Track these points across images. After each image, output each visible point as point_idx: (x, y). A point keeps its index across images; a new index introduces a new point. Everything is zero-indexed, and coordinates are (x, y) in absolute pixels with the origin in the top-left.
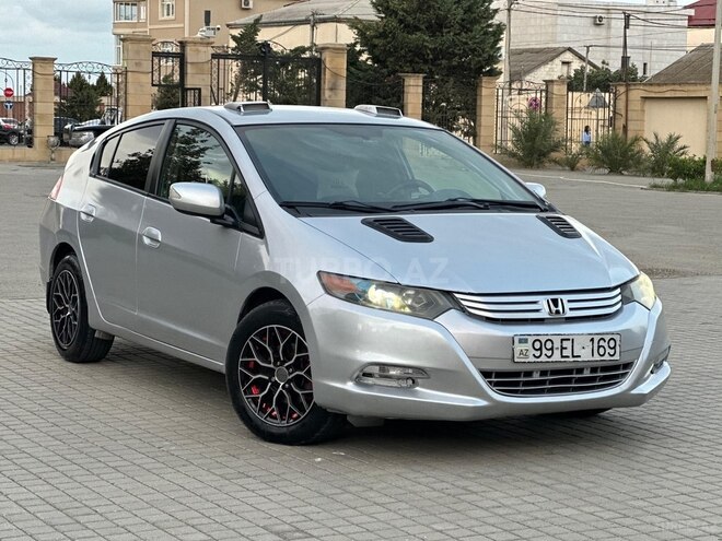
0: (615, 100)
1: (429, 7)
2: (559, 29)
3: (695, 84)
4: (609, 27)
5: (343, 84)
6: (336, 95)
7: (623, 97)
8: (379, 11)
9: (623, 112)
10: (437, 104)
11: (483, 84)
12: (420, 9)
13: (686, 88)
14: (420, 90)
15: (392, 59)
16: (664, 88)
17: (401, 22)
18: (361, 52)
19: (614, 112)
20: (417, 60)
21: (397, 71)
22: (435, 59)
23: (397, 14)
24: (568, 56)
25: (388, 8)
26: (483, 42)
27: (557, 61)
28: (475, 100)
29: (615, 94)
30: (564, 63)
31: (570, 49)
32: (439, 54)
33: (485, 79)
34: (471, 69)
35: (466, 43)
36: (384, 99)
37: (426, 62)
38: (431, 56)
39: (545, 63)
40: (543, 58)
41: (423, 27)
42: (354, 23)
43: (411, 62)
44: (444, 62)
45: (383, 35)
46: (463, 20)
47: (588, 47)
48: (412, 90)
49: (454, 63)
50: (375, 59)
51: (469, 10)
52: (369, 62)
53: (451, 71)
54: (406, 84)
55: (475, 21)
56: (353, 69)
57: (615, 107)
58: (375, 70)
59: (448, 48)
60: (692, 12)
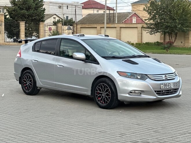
0: (74, 28)
1: (26, 3)
3: (94, 24)
4: (63, 9)
5: (3, 24)
6: (2, 27)
7: (76, 27)
8: (12, 4)
9: (76, 31)
10: (29, 29)
11: (41, 24)
12: (23, 4)
13: (91, 25)
14: (24, 25)
15: (17, 17)
16: (86, 25)
17: (19, 7)
18: (7, 15)
19: (74, 31)
20: (23, 17)
21: (18, 20)
22: (28, 17)
23: (17, 5)
24: (55, 16)
25: (14, 4)
26: (40, 13)
27: (52, 17)
28: (39, 28)
30: (54, 18)
31: (55, 14)
32: (29, 16)
33: (41, 23)
34: (37, 20)
35: (36, 13)
36: (14, 28)
37: (25, 18)
38: (27, 17)
39: (49, 18)
41: (25, 9)
42: (5, 7)
43: (21, 18)
44: (30, 18)
45: (14, 11)
46: (35, 7)
47: (64, 14)
48: (22, 25)
49: (33, 18)
50: (11, 17)
51: (36, 4)
52: (9, 18)
53: (32, 20)
54: (20, 24)
55: (38, 7)
56: (5, 20)
57: (74, 29)
58: (12, 20)
59: (32, 14)
60: (83, 5)
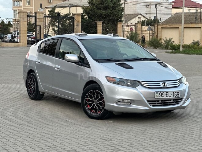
0: (154, 28)
1: (104, 3)
2: (137, 8)
3: (176, 24)
4: (151, 8)
5: (80, 24)
6: (78, 27)
7: (156, 28)
8: (90, 4)
9: (156, 32)
10: (106, 29)
11: (119, 24)
12: (101, 3)
13: (173, 25)
14: (101, 26)
15: (94, 17)
16: (168, 25)
17: (96, 7)
18: (85, 15)
19: (154, 32)
20: (101, 18)
21: (95, 21)
22: (106, 17)
23: (95, 5)
24: (140, 16)
25: (92, 3)
26: (118, 13)
27: (137, 17)
28: (116, 29)
29: (154, 27)
30: (139, 18)
31: (140, 14)
32: (107, 16)
33: (119, 23)
34: (115, 20)
35: (114, 13)
36: (91, 28)
37: (103, 18)
38: (104, 16)
39: (134, 18)
40: (134, 16)
41: (102, 9)
42: (83, 7)
43: (99, 18)
44: (108, 18)
45: (91, 10)
46: (113, 7)
47: (146, 14)
48: (99, 26)
49: (111, 18)
50: (89, 17)
51: (114, 4)
52: (87, 18)
53: (110, 20)
54: (97, 24)
55: (116, 7)
56: (83, 20)
57: (154, 30)
58: (89, 20)
59: (109, 14)
60: (173, 4)
